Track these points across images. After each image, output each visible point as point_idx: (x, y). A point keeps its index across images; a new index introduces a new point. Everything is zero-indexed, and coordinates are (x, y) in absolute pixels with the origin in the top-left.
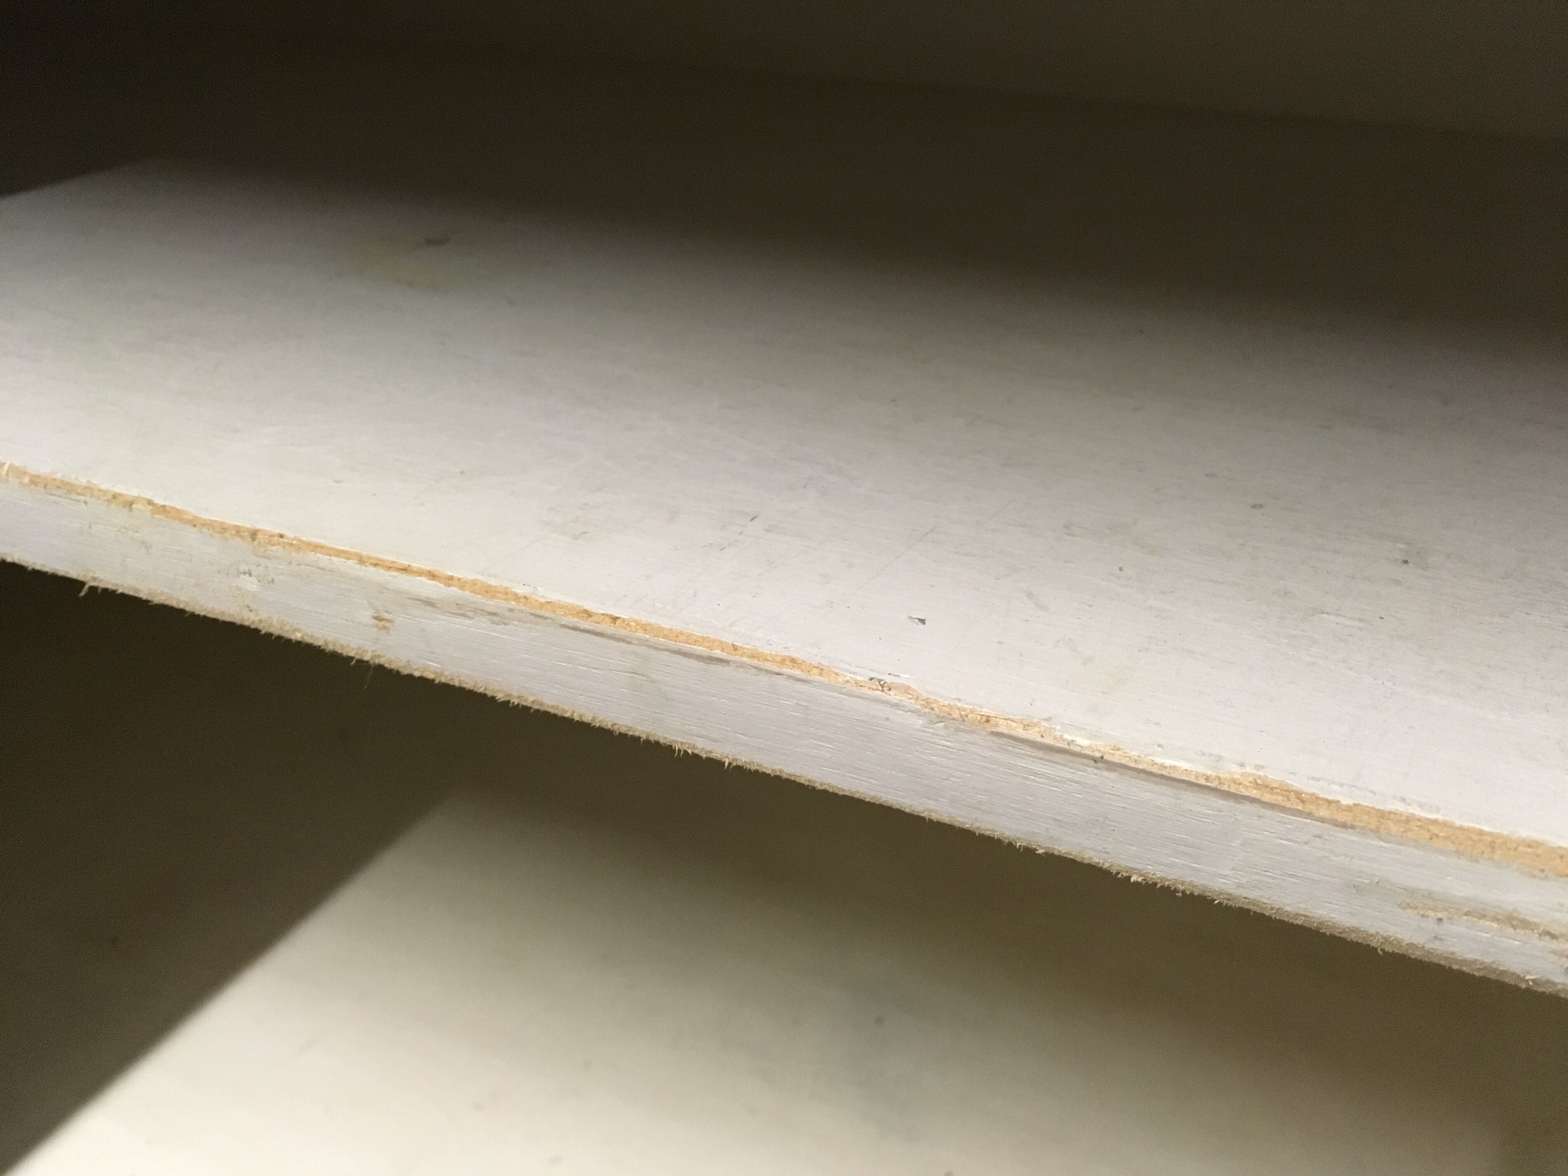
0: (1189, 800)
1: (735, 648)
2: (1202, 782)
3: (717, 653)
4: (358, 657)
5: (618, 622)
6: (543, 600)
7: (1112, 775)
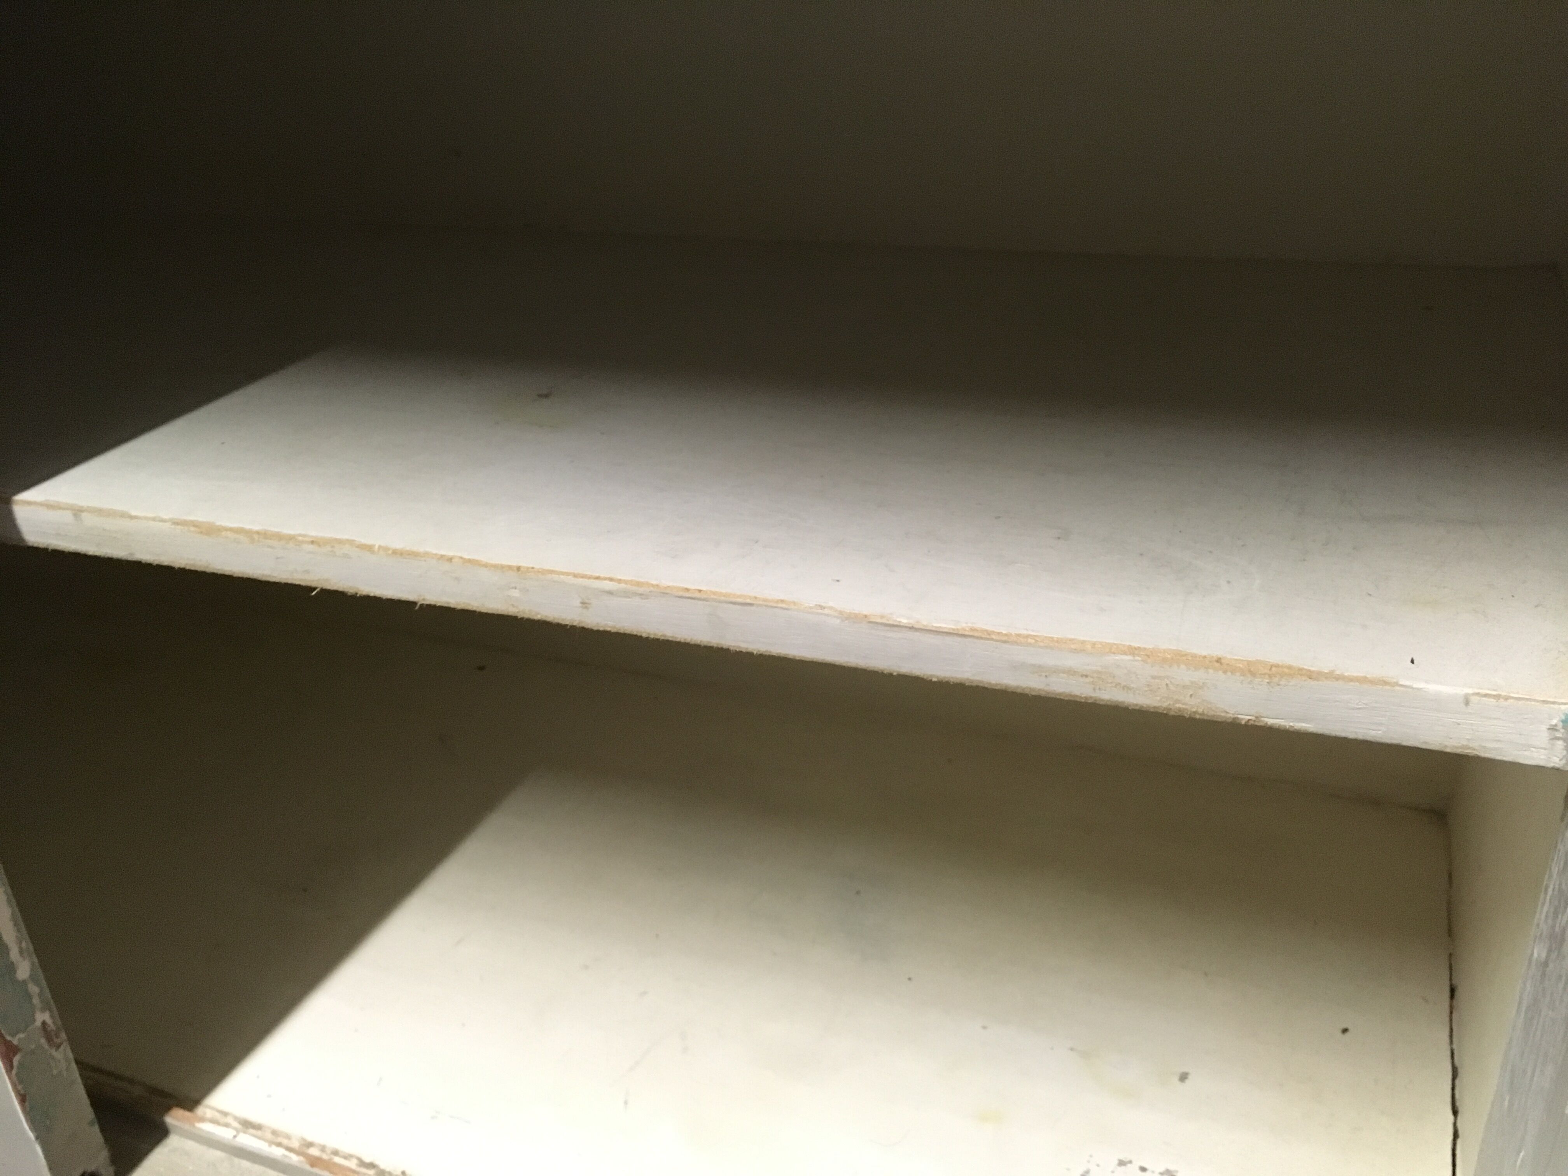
0: (949, 640)
1: (756, 598)
2: (951, 631)
3: (748, 601)
4: (571, 624)
5: (702, 592)
6: (665, 586)
7: (918, 634)
